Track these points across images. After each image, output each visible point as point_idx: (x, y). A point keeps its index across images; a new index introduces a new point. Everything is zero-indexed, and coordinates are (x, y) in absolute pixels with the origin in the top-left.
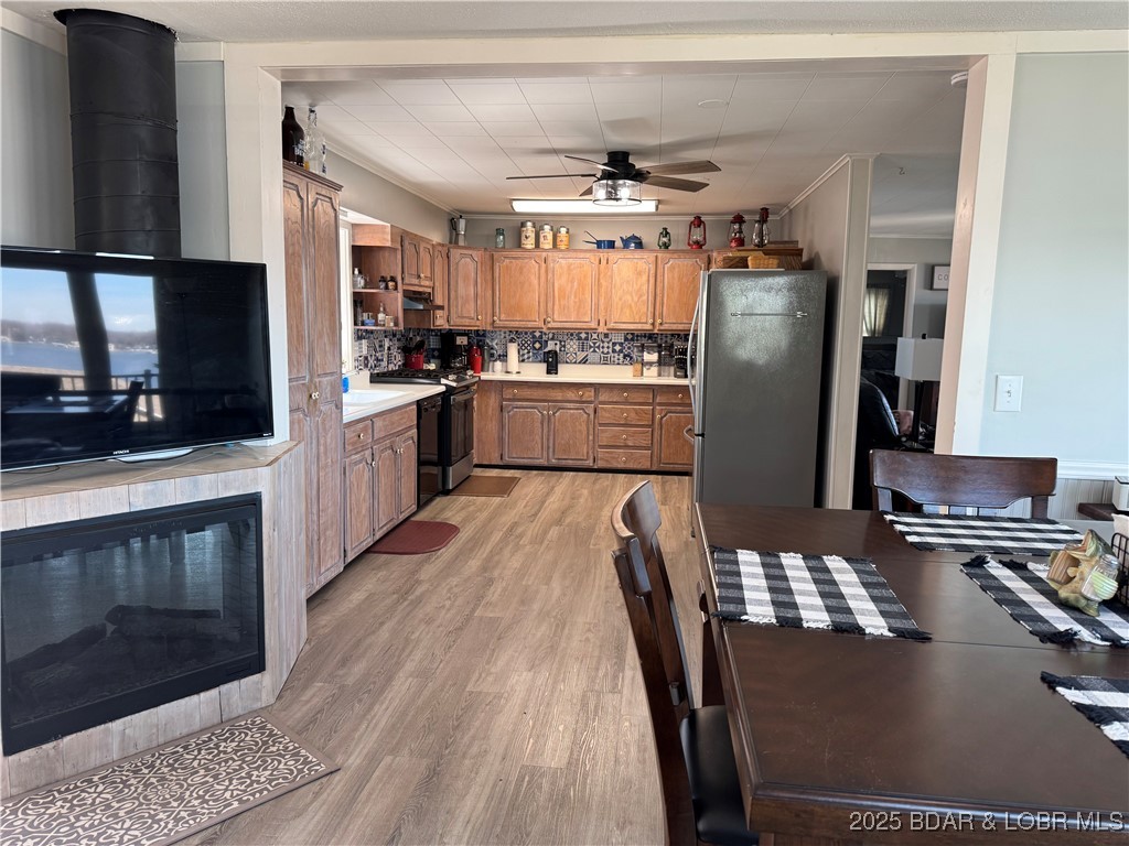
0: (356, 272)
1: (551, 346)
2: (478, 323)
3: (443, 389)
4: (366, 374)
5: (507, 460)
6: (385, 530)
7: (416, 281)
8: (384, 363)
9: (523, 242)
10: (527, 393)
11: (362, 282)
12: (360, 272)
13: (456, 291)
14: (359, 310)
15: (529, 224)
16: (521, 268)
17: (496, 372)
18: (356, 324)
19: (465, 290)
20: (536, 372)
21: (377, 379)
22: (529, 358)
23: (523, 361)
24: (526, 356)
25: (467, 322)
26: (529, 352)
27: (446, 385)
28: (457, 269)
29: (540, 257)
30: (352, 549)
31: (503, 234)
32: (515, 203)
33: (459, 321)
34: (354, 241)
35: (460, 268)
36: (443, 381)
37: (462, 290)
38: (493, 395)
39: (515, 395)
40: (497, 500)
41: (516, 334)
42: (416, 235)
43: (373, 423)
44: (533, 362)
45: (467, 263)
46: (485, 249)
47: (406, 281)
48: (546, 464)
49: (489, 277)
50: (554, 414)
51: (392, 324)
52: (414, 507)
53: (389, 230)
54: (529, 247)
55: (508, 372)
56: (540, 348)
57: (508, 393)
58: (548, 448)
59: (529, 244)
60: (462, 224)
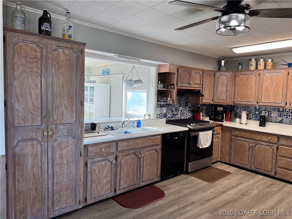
2: (227, 102)
3: (187, 129)
5: (232, 162)
9: (250, 67)
10: (243, 134)
12: (161, 83)
13: (217, 89)
14: (160, 96)
15: (253, 59)
16: (247, 80)
17: (236, 124)
18: (158, 101)
19: (221, 88)
20: (254, 126)
22: (253, 118)
23: (250, 119)
24: (251, 117)
25: (221, 101)
26: (253, 115)
27: (189, 128)
28: (218, 80)
29: (256, 73)
31: (241, 65)
32: (233, 50)
33: (217, 101)
34: (159, 71)
35: (220, 80)
36: (188, 126)
43: (117, 143)
44: (255, 120)
45: (224, 77)
46: (233, 72)
49: (234, 83)
50: (255, 146)
53: (168, 66)
54: (252, 69)
55: (241, 123)
59: (253, 68)
60: (223, 62)
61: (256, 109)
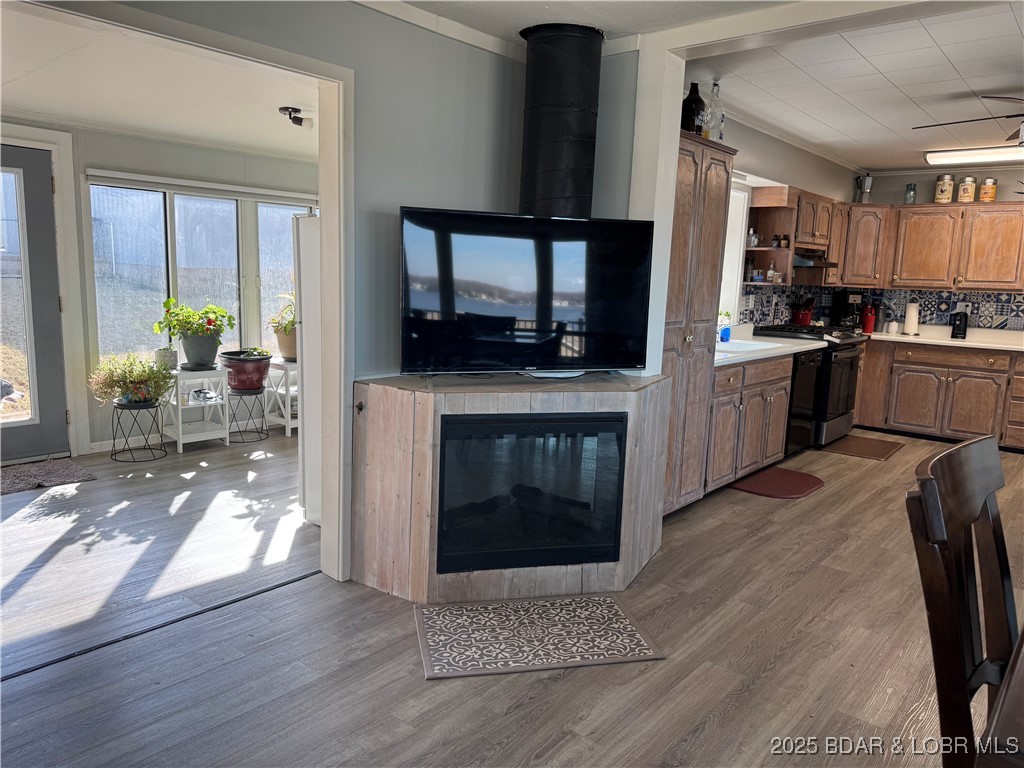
0: (751, 232)
1: (960, 308)
2: (875, 282)
3: (824, 344)
4: (750, 327)
5: (892, 424)
6: (747, 470)
7: (810, 240)
8: (770, 318)
9: (938, 196)
10: (923, 356)
11: (756, 241)
12: (755, 232)
13: (854, 249)
14: (750, 267)
15: (947, 177)
16: (932, 225)
17: (891, 333)
18: (745, 280)
19: (864, 248)
20: (939, 335)
21: (759, 332)
22: (931, 320)
23: (924, 323)
24: (928, 318)
25: (862, 280)
26: (932, 314)
27: (828, 341)
28: (857, 227)
29: (956, 211)
30: (713, 481)
31: (914, 190)
32: (929, 156)
33: (853, 279)
34: (752, 202)
35: (861, 225)
36: (826, 337)
37: (860, 248)
38: (883, 356)
39: (908, 357)
40: (872, 462)
41: (918, 294)
42: (815, 195)
43: (744, 369)
44: (936, 324)
45: (870, 221)
46: (892, 206)
47: (799, 239)
48: (938, 434)
49: (893, 235)
50: (954, 381)
51: (780, 280)
52: (781, 455)
53: (786, 191)
54: (944, 201)
55: (904, 334)
56: (946, 310)
57: (900, 355)
58: (943, 417)
59: (945, 198)
60: (868, 182)
61: (940, 297)
